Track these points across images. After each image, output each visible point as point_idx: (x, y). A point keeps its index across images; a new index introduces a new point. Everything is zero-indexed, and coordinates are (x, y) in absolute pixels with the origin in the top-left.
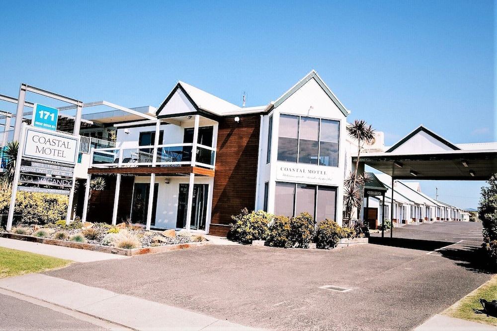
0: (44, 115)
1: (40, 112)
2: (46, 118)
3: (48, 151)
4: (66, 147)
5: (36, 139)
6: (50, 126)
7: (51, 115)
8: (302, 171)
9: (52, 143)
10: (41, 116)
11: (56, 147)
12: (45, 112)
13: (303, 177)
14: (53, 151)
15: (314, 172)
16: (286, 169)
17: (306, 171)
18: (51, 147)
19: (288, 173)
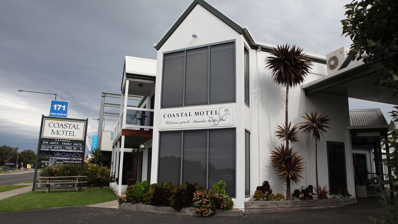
0: (57, 107)
1: (54, 106)
2: (59, 109)
3: (61, 133)
4: (76, 128)
5: (52, 125)
6: (62, 114)
7: (63, 107)
8: (188, 114)
9: (64, 126)
10: (55, 109)
11: (68, 129)
12: (58, 105)
13: (188, 122)
14: (65, 132)
15: (202, 113)
16: (169, 116)
17: (193, 113)
18: (64, 130)
19: (172, 119)
